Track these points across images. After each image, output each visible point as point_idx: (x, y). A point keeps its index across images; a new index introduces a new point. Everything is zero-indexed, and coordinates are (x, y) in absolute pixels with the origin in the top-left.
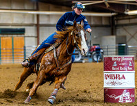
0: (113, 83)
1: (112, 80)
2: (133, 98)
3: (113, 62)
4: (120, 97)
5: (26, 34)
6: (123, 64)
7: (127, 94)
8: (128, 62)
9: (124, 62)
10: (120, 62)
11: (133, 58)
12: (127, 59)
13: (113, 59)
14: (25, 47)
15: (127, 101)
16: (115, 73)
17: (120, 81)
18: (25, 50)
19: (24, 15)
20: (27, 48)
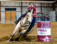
0: (42, 33)
1: (41, 32)
2: (50, 40)
3: (42, 24)
4: (44, 39)
5: (17, 11)
6: (46, 25)
7: (48, 38)
8: (48, 24)
9: (46, 24)
10: (44, 24)
11: (50, 22)
12: (47, 23)
13: (41, 23)
14: (16, 16)
15: (47, 41)
16: (42, 29)
17: (45, 32)
18: (16, 17)
19: (16, 2)
20: (17, 17)
